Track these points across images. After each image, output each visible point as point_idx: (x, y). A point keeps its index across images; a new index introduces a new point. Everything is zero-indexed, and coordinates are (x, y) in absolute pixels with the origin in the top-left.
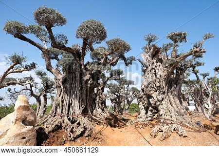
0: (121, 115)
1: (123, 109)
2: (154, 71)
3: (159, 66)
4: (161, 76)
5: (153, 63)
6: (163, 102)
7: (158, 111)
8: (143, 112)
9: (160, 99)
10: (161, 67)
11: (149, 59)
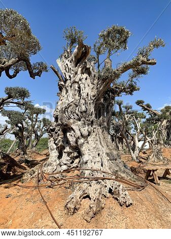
0: (24, 154)
1: (27, 147)
2: (76, 85)
3: (86, 79)
4: (88, 95)
5: (76, 73)
6: (89, 139)
7: (80, 155)
8: (54, 154)
9: (85, 133)
10: (89, 80)
11: (70, 65)
